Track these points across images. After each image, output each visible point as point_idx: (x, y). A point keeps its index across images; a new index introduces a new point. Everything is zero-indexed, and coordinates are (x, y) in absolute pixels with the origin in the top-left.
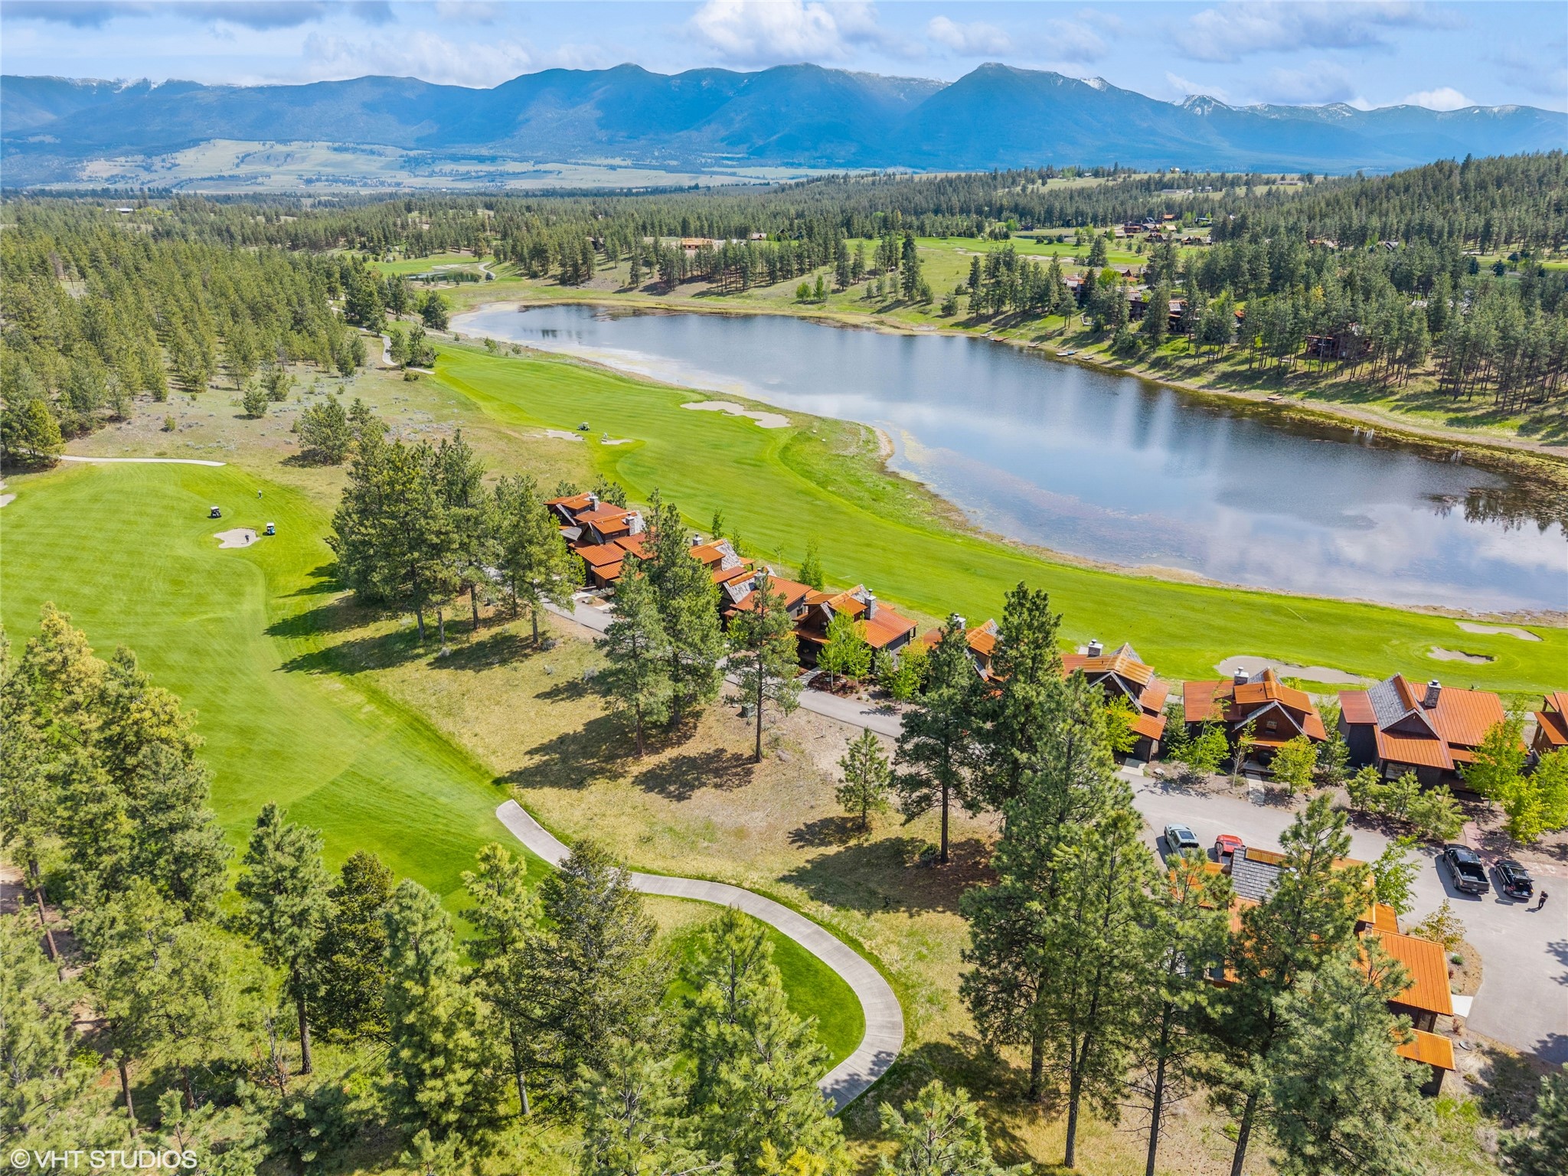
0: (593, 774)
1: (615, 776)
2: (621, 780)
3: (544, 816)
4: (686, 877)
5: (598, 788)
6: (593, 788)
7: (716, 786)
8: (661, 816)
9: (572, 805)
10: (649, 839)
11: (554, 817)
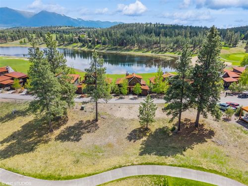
0: (36, 144)
1: (46, 142)
2: (50, 143)
3: (21, 170)
4: (108, 170)
5: (41, 149)
6: (39, 149)
7: (88, 132)
8: (75, 150)
9: (33, 160)
10: (78, 161)
11: (27, 168)
